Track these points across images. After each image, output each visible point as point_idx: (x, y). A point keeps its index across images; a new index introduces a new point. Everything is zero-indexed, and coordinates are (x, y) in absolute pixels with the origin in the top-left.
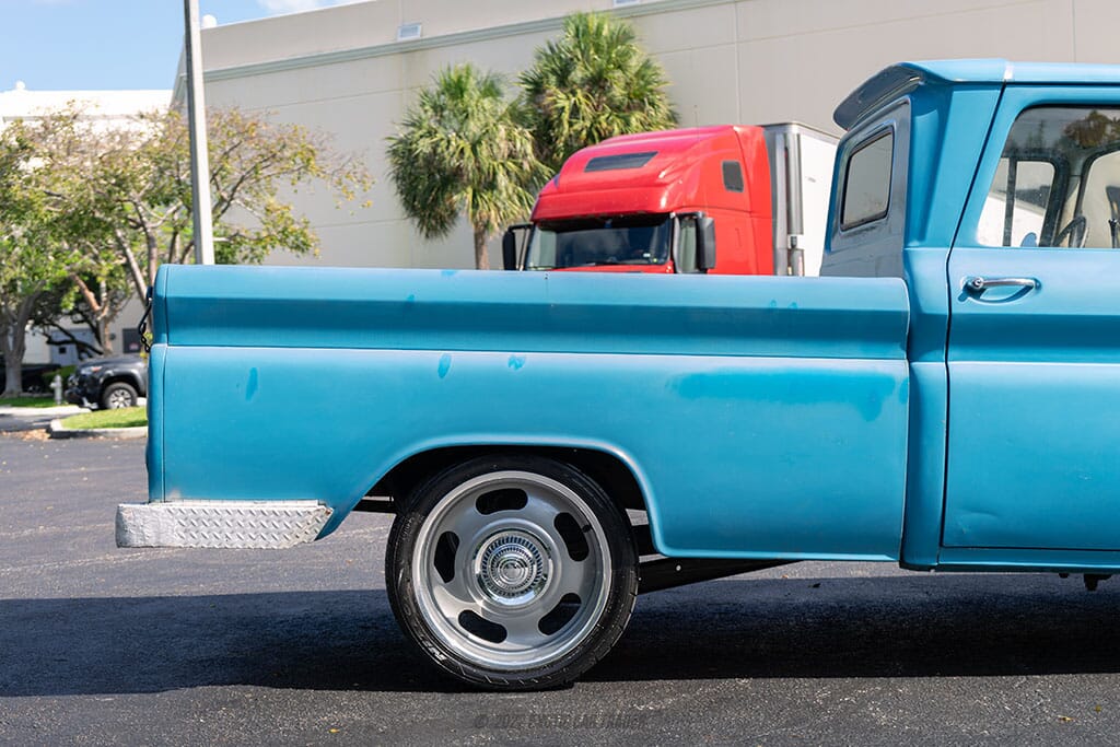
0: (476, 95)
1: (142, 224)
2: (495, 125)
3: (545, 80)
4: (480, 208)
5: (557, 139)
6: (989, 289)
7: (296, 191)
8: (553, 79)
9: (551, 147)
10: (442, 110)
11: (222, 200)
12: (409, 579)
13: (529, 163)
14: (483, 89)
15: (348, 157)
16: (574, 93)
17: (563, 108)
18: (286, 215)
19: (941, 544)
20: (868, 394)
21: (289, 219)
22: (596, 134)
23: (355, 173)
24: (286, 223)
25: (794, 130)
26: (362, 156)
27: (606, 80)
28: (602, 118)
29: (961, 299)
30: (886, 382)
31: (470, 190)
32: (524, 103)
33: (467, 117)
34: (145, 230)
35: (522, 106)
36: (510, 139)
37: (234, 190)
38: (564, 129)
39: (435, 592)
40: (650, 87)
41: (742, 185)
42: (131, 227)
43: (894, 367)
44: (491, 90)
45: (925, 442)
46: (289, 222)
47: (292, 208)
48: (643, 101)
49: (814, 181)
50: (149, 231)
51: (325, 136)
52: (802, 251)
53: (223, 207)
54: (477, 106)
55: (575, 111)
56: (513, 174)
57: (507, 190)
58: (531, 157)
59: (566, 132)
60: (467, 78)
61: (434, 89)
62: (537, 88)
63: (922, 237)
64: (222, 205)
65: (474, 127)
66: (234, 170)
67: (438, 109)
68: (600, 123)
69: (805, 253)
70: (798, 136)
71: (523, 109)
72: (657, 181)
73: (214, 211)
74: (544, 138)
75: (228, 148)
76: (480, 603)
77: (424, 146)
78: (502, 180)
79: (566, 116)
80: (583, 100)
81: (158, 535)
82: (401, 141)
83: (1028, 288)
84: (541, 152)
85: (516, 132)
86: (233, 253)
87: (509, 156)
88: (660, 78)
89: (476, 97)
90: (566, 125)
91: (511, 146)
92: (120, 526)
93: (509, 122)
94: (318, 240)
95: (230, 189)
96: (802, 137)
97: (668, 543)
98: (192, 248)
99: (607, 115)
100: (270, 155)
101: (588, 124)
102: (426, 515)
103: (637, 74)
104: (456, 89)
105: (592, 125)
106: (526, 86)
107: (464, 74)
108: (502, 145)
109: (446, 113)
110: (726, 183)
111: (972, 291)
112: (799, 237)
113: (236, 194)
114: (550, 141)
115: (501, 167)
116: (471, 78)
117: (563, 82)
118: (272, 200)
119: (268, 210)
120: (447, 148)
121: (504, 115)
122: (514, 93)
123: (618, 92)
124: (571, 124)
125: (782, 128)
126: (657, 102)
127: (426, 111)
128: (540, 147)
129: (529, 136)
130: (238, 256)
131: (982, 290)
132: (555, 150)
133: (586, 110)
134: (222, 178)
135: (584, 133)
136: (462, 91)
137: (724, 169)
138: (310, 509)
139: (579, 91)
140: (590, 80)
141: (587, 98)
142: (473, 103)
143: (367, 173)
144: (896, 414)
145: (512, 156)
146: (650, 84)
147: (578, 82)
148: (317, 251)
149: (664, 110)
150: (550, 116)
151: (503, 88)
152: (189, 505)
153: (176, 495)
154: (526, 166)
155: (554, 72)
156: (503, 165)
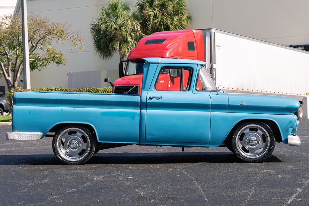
0: (121, 10)
1: (6, 54)
2: (127, 20)
3: (145, 5)
4: (122, 49)
5: (148, 25)
6: (154, 98)
7: (58, 44)
8: (148, 4)
9: (147, 28)
10: (109, 15)
11: (33, 46)
12: (56, 145)
13: (139, 33)
14: (123, 7)
15: (75, 33)
16: (155, 10)
17: (151, 15)
18: (55, 52)
19: (145, 141)
20: (133, 115)
21: (55, 53)
22: (162, 24)
23: (78, 38)
24: (54, 54)
25: (213, 31)
26: (80, 32)
27: (166, 5)
28: (164, 18)
29: (149, 100)
30: (136, 113)
31: (118, 43)
32: (138, 13)
33: (118, 17)
34: (7, 56)
35: (137, 14)
36: (133, 25)
37: (37, 43)
38: (151, 22)
39: (61, 148)
40: (181, 8)
41: (194, 49)
42: (3, 55)
43: (137, 111)
44: (126, 8)
45: (142, 124)
46: (55, 54)
47: (56, 50)
48: (179, 12)
49: (220, 47)
50: (8, 56)
51: (68, 25)
52: (215, 69)
53: (33, 49)
54: (121, 14)
55: (155, 16)
56: (133, 38)
57: (131, 42)
58: (140, 32)
59: (151, 23)
60: (118, 4)
61: (107, 7)
62: (142, 7)
63: (144, 89)
64: (32, 48)
65: (120, 21)
66: (37, 37)
67: (108, 15)
68: (163, 20)
69: (216, 69)
70: (214, 33)
71: (138, 15)
72: (166, 48)
73: (30, 51)
74: (144, 25)
75: (35, 30)
76: (68, 150)
77: (103, 27)
78: (129, 39)
79: (152, 17)
80: (157, 12)
81: (14, 137)
82: (95, 25)
83: (160, 98)
84: (143, 30)
85: (135, 23)
86: (37, 64)
87: (132, 31)
88: (185, 4)
89: (121, 11)
90: (152, 21)
91: (133, 28)
92: (7, 136)
93: (132, 19)
94: (66, 60)
95: (36, 42)
96: (216, 33)
97: (100, 140)
98: (23, 62)
99: (166, 17)
100: (49, 32)
101: (160, 20)
102: (59, 135)
103: (177, 3)
104: (114, 7)
105: (161, 21)
106: (138, 7)
107: (117, 2)
108: (130, 27)
109: (111, 16)
110: (188, 48)
111: (151, 98)
112: (214, 64)
113: (38, 45)
114: (146, 26)
115: (129, 35)
116: (119, 4)
117: (151, 6)
118: (50, 47)
119: (48, 50)
120: (111, 28)
121: (131, 17)
122: (134, 9)
123: (170, 9)
124: (153, 20)
125: (209, 30)
126: (183, 13)
127: (104, 15)
128: (143, 28)
129: (139, 24)
130: (38, 65)
131: (152, 98)
132: (148, 29)
133: (159, 15)
134: (33, 40)
135: (158, 23)
136: (116, 8)
137: (188, 44)
138: (39, 134)
139: (156, 9)
140: (160, 5)
141: (159, 11)
142: (120, 13)
143: (81, 38)
144: (138, 119)
145: (133, 31)
146: (182, 6)
147: (157, 6)
148: (65, 63)
149: (186, 15)
150: (146, 17)
151: (130, 7)
152: (19, 133)
153: (16, 131)
154: (138, 34)
155: (148, 2)
156: (130, 34)
